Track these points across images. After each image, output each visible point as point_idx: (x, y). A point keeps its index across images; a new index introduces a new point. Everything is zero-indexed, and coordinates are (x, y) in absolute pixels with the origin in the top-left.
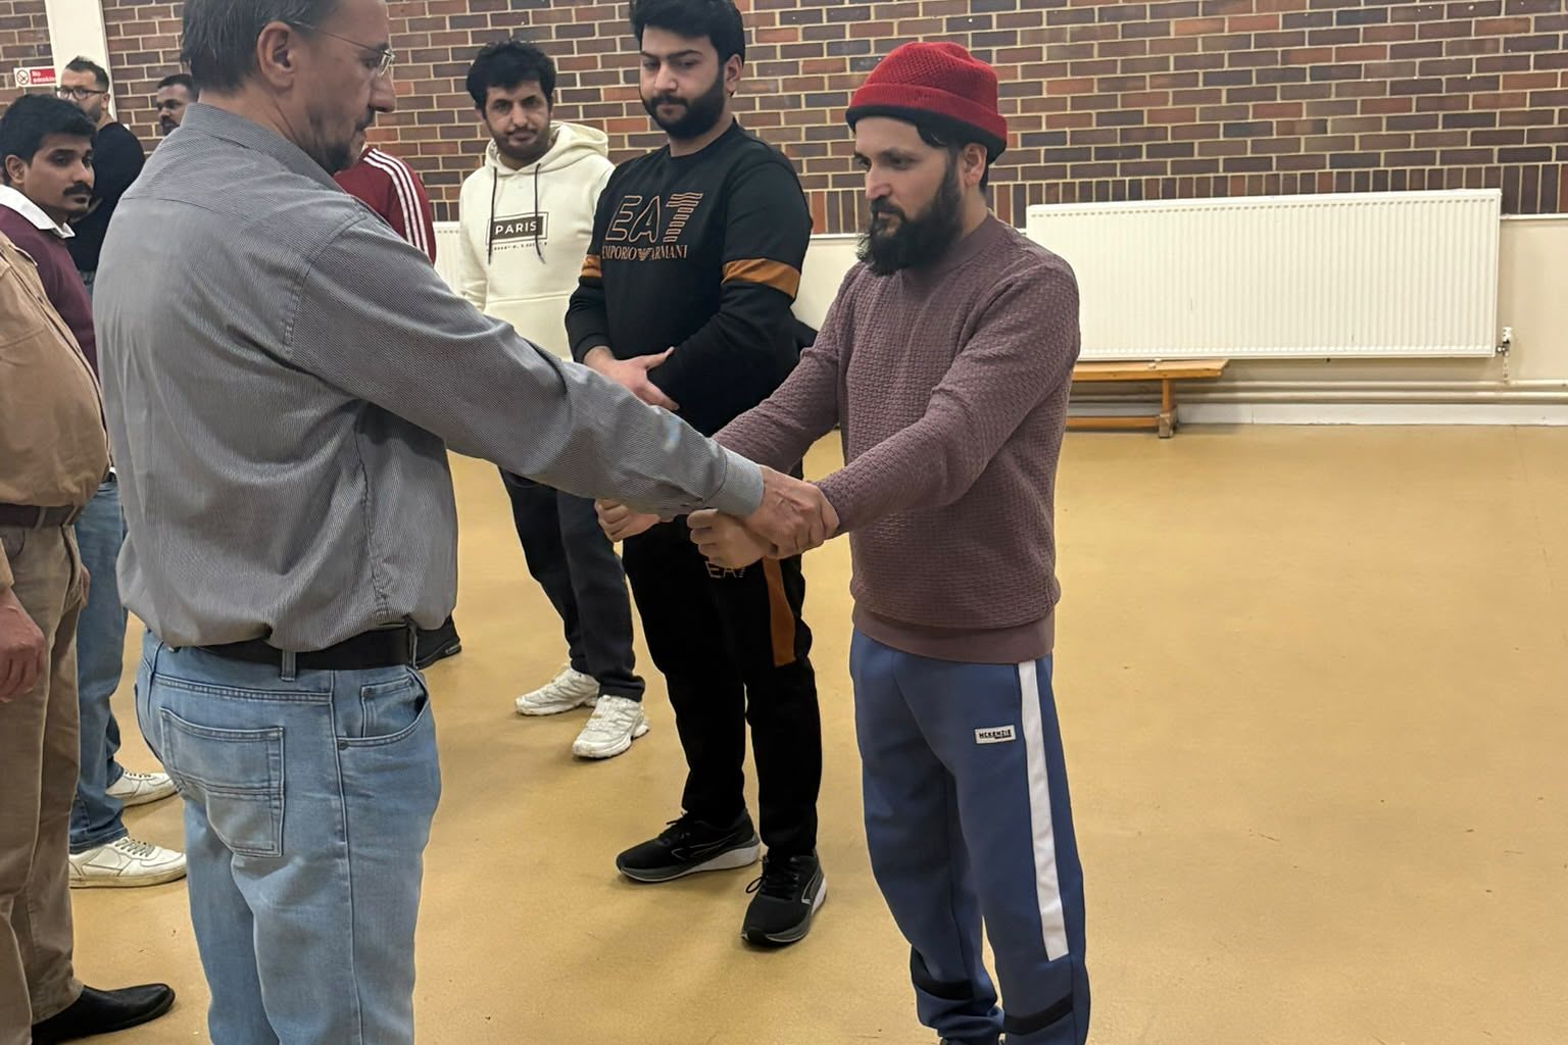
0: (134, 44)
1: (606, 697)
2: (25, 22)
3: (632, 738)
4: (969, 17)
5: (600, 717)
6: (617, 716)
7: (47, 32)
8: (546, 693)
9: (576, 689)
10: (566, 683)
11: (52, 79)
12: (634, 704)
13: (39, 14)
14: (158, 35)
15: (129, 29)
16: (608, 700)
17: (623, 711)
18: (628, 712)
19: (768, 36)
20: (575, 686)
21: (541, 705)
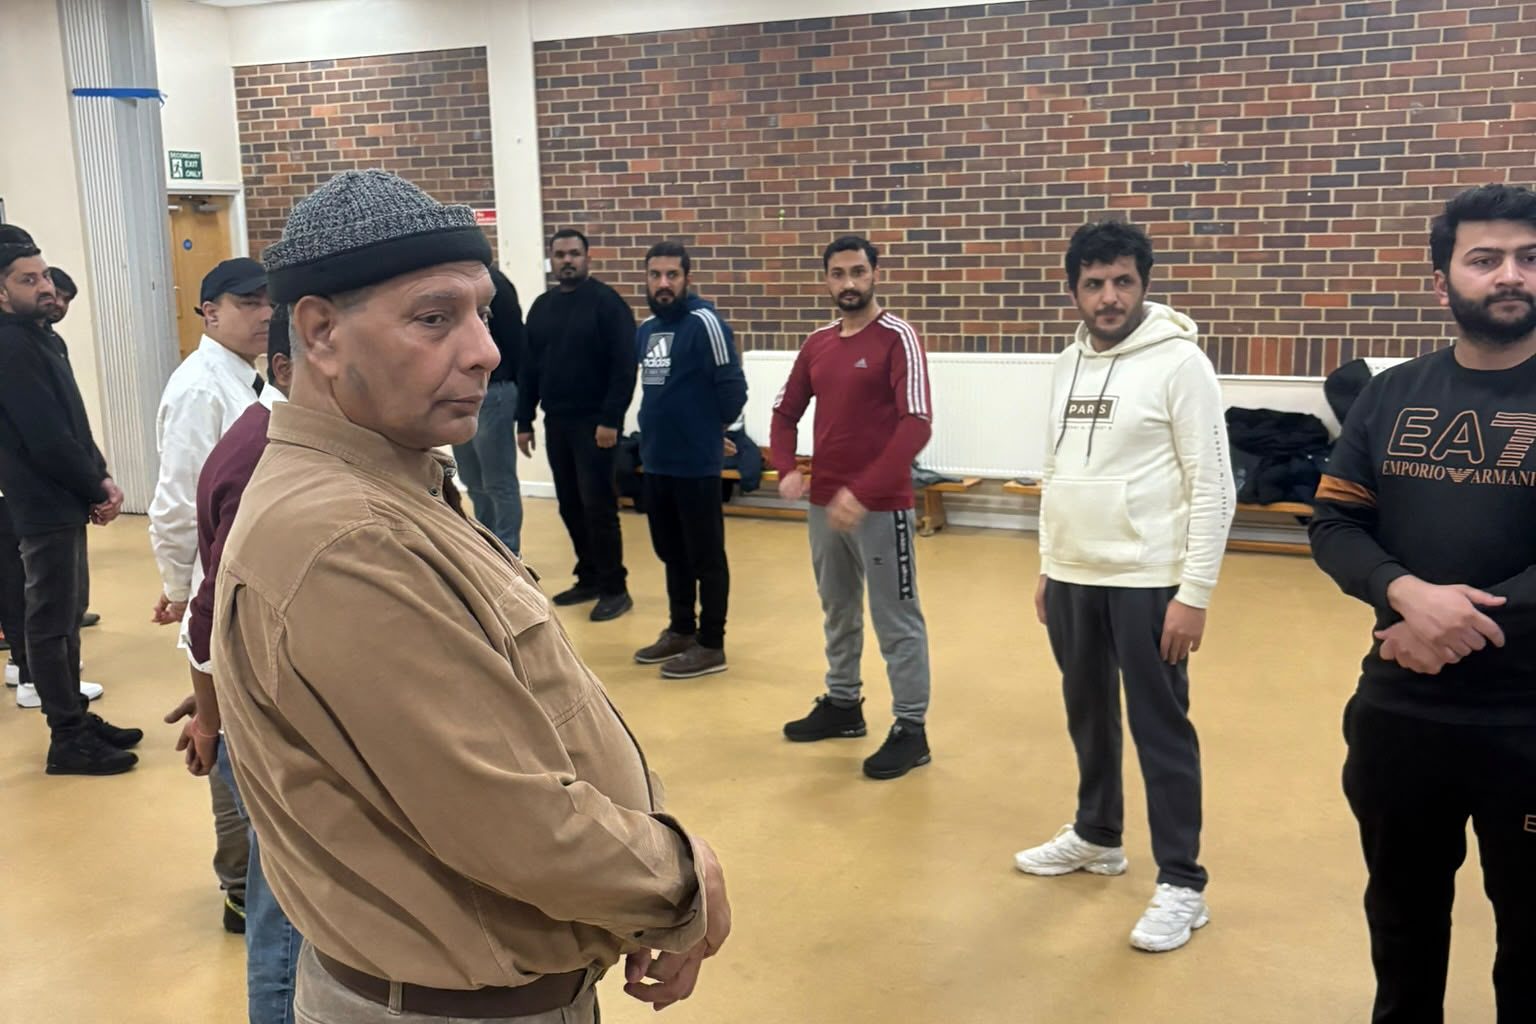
0: (563, 193)
1: (1166, 885)
2: (474, 172)
3: (1193, 929)
4: (1308, 192)
5: (1157, 906)
6: (1178, 906)
7: (492, 182)
8: (1046, 853)
9: (1077, 853)
10: (1066, 846)
11: (493, 219)
12: (1196, 895)
13: (487, 166)
14: (584, 186)
15: (560, 181)
16: (1167, 890)
17: (1183, 902)
18: (1189, 903)
19: (1121, 202)
20: (1077, 851)
21: (1042, 864)
